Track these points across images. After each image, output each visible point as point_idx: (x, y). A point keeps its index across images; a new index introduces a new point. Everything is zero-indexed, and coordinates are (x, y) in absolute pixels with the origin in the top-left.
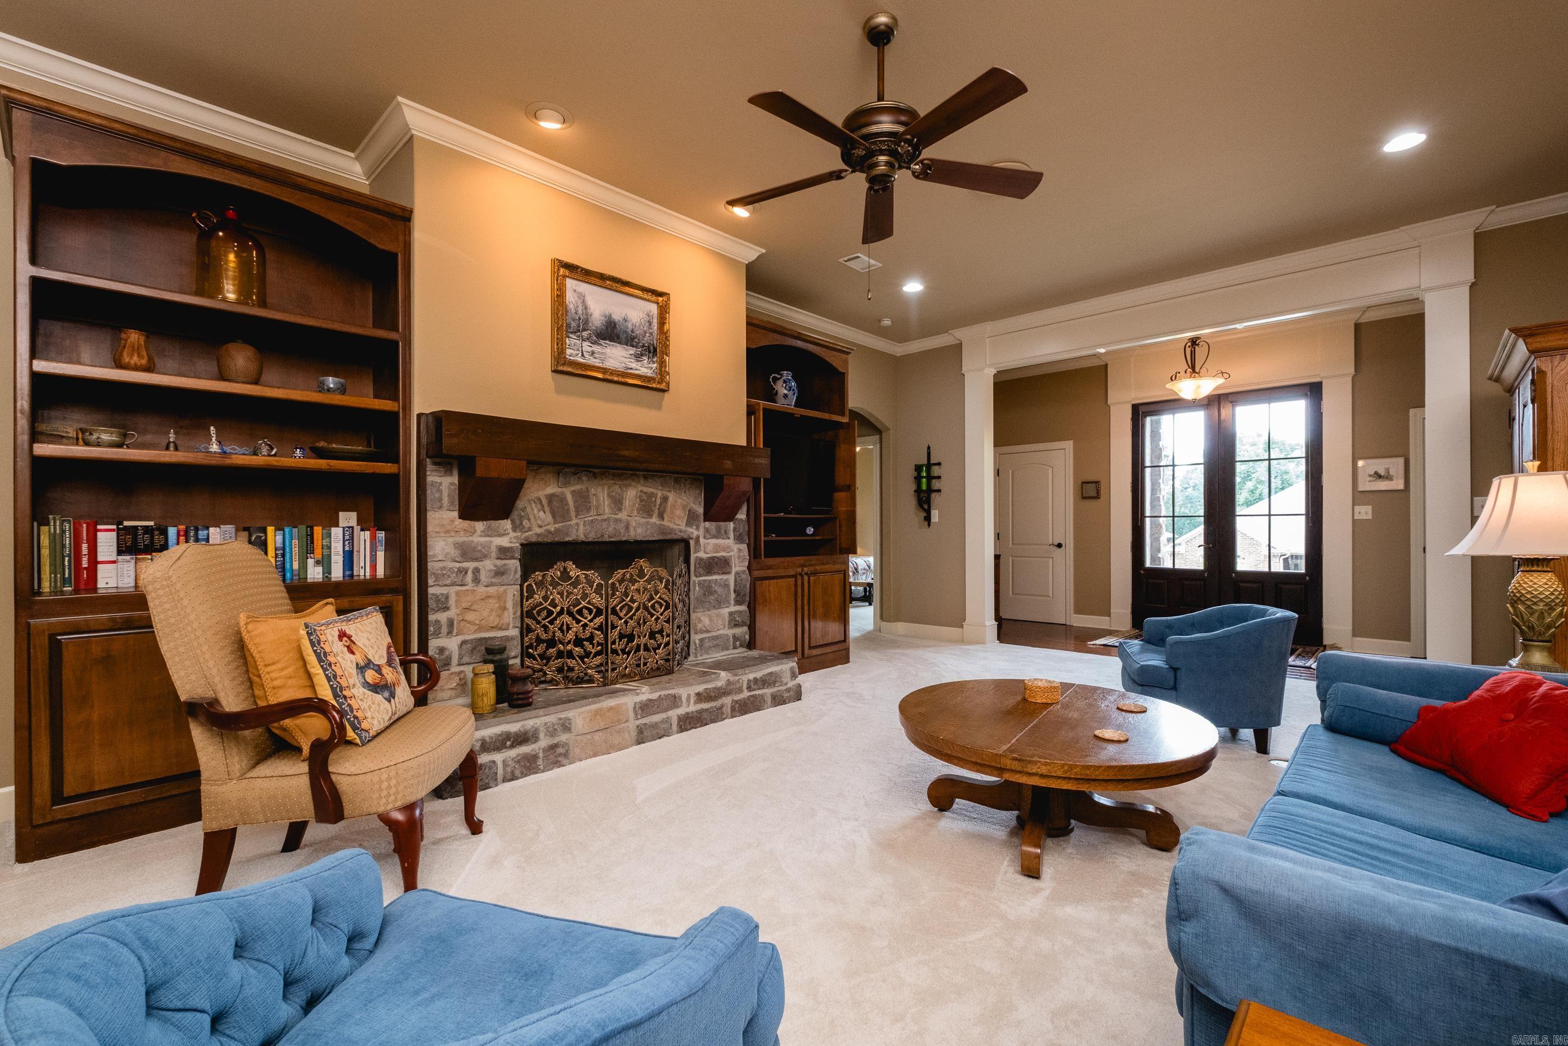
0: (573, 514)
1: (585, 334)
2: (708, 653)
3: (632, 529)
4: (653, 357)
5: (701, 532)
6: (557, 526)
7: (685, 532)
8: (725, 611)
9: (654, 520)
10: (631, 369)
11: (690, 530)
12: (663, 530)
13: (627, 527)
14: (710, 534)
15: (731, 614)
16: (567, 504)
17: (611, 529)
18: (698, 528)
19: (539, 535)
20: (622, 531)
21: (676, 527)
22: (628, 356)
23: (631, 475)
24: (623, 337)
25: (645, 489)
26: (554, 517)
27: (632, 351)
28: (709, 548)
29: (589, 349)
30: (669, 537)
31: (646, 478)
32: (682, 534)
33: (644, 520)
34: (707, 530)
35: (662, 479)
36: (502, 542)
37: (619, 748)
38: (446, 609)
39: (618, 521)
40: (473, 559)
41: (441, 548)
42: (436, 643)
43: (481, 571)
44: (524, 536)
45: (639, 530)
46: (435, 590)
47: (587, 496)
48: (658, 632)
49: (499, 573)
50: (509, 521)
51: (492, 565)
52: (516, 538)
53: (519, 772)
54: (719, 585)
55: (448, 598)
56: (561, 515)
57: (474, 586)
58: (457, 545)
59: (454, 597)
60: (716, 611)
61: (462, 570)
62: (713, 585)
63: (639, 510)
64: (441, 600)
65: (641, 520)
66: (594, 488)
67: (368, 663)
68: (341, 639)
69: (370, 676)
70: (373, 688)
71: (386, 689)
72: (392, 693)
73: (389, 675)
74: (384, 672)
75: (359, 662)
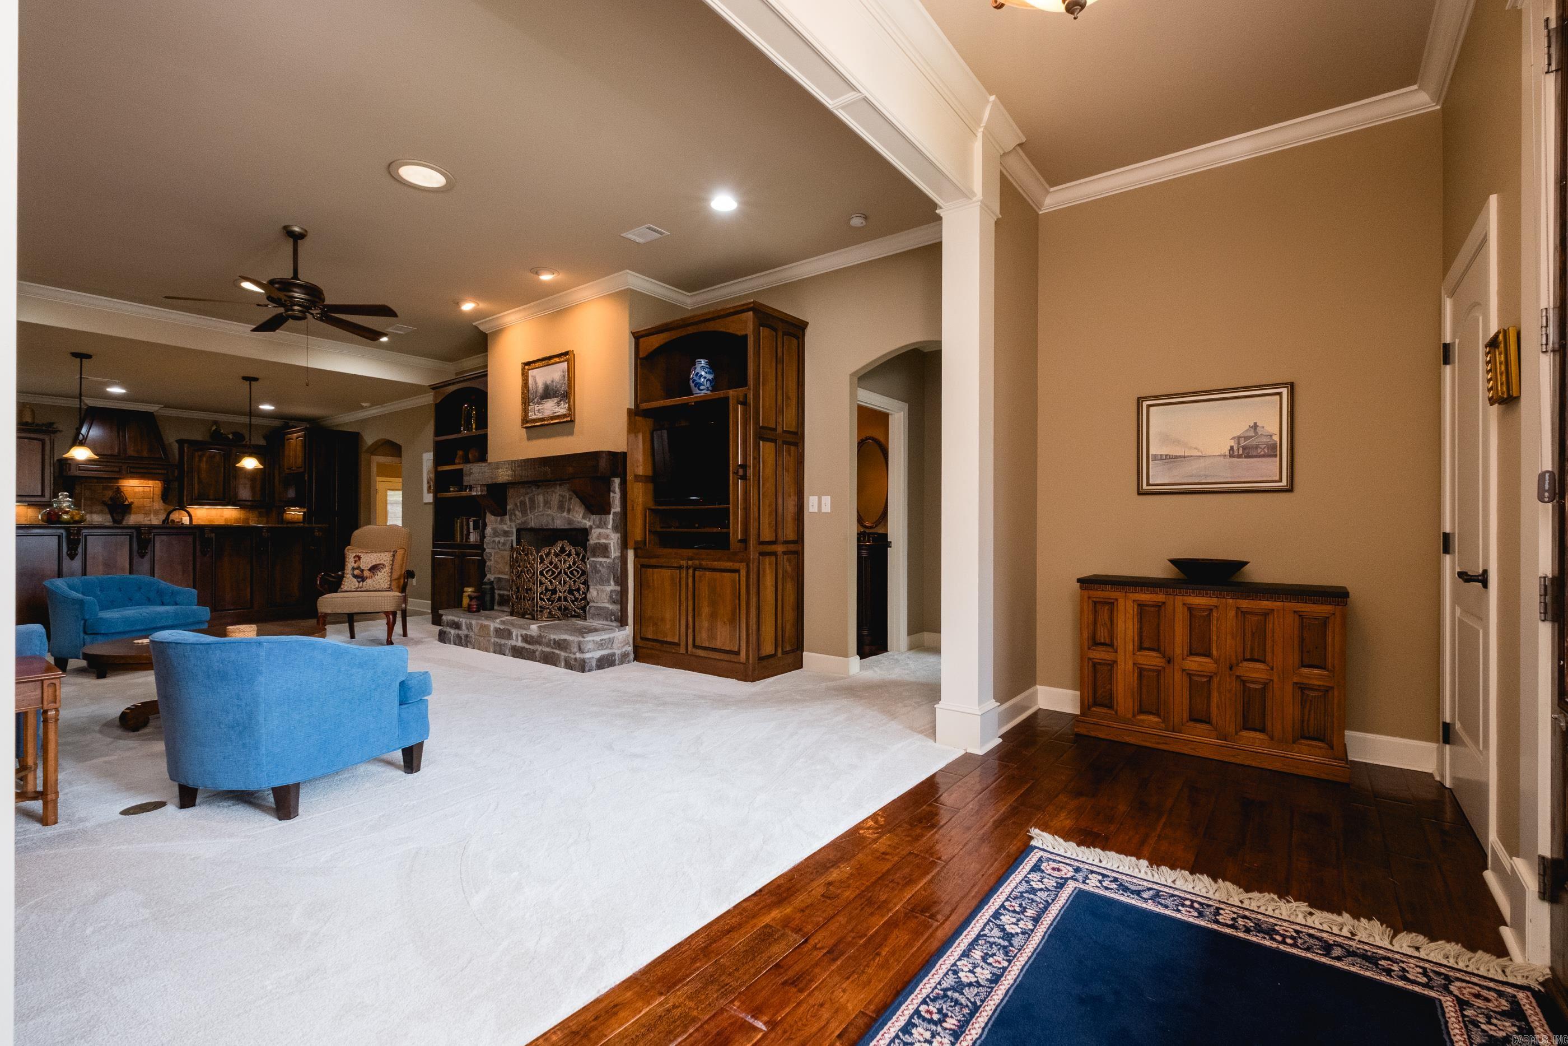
0: (529, 511)
1: (536, 400)
2: (590, 617)
3: (554, 521)
4: (566, 399)
5: (592, 523)
6: (524, 519)
7: (580, 523)
8: (609, 589)
9: (565, 514)
10: (555, 412)
11: (584, 521)
12: (569, 522)
13: (552, 520)
14: (595, 525)
15: (611, 592)
16: (526, 506)
17: (544, 521)
18: (589, 520)
19: (519, 524)
20: (549, 522)
21: (576, 520)
22: (553, 405)
23: (554, 484)
24: (551, 393)
25: (561, 493)
26: (522, 513)
27: (556, 400)
28: (595, 536)
29: (536, 409)
30: (571, 527)
31: (560, 485)
34: (594, 523)
36: (505, 528)
37: (487, 651)
38: (491, 560)
39: (548, 515)
40: (497, 536)
41: (489, 530)
42: (488, 576)
43: (499, 542)
44: (513, 525)
45: (559, 522)
46: (487, 550)
47: (534, 501)
48: (576, 590)
49: (504, 544)
50: (507, 517)
51: (502, 540)
52: (510, 525)
53: (457, 642)
54: (603, 567)
55: (491, 555)
56: (524, 513)
57: (498, 550)
58: (493, 529)
59: (493, 554)
60: (601, 587)
61: (494, 541)
62: (598, 566)
63: (558, 508)
64: (488, 555)
65: (559, 515)
66: (538, 495)
67: (358, 568)
68: (354, 557)
69: (356, 572)
70: (355, 576)
71: (361, 578)
72: (363, 581)
73: (366, 574)
74: (365, 572)
75: (355, 567)
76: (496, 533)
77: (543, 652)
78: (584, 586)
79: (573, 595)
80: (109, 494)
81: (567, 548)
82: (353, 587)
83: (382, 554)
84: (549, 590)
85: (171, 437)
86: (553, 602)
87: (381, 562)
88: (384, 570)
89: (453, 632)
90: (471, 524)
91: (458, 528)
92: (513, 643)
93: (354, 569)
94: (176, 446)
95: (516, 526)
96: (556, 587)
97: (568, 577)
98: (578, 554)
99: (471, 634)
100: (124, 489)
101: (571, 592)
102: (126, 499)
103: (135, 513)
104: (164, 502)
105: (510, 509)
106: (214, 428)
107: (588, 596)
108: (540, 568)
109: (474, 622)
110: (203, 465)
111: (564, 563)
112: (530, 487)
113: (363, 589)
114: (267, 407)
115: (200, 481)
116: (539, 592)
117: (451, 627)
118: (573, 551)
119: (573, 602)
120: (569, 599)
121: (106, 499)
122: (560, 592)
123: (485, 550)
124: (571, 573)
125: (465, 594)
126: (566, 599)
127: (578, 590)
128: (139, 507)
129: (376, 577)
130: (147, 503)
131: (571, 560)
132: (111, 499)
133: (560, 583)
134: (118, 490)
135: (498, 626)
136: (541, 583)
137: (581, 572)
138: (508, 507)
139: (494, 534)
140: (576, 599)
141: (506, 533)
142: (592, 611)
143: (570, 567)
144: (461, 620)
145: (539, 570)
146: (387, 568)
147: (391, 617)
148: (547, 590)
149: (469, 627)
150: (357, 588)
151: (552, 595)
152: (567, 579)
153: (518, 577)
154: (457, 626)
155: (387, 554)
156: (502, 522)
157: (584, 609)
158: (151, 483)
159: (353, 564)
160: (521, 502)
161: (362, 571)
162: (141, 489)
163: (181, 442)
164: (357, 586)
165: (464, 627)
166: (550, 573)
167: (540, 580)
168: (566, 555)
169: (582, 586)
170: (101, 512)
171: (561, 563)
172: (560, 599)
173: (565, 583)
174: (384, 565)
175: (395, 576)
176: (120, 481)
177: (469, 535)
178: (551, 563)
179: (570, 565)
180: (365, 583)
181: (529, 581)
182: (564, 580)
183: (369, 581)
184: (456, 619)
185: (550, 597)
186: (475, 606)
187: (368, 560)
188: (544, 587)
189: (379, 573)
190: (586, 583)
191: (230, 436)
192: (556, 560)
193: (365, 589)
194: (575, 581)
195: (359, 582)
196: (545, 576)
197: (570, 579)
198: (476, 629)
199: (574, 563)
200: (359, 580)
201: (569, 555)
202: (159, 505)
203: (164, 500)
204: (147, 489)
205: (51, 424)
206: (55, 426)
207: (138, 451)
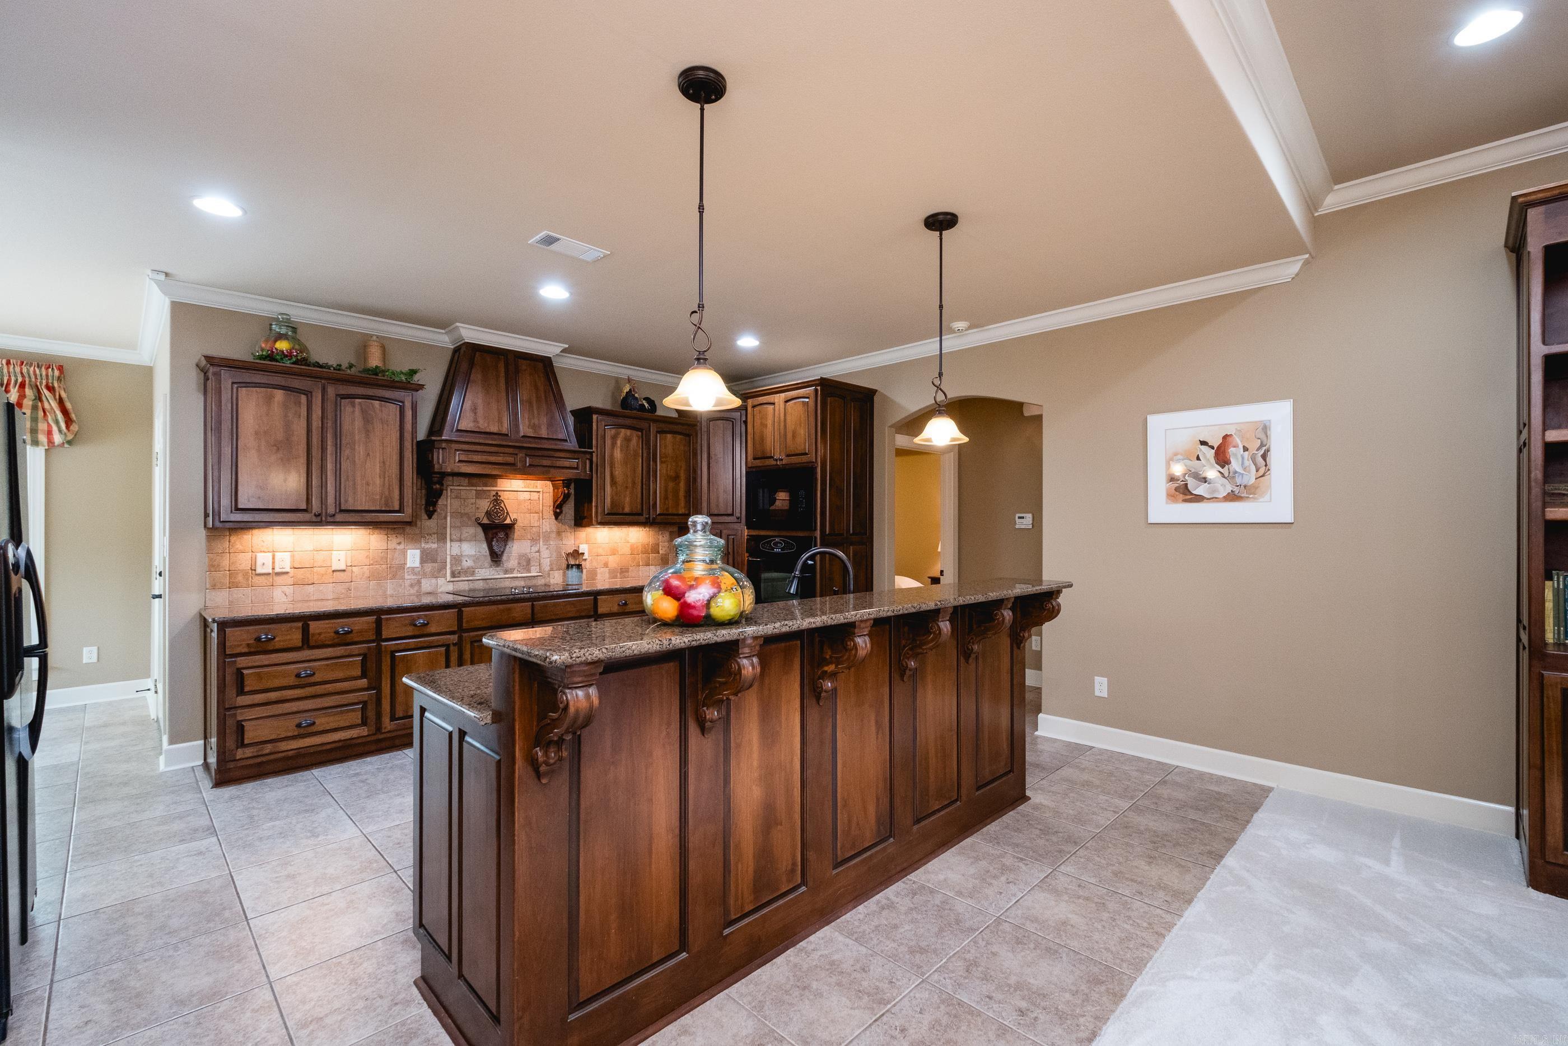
80: (485, 505)
100: (504, 496)
102: (507, 513)
103: (522, 538)
104: (556, 518)
106: (624, 390)
110: (618, 454)
115: (613, 483)
121: (481, 514)
128: (524, 528)
130: (534, 519)
132: (488, 514)
134: (497, 500)
158: (539, 486)
162: (526, 496)
163: (582, 412)
170: (473, 538)
176: (499, 481)
191: (645, 404)
202: (549, 523)
203: (557, 515)
204: (535, 496)
205: (413, 372)
206: (416, 378)
207: (534, 427)
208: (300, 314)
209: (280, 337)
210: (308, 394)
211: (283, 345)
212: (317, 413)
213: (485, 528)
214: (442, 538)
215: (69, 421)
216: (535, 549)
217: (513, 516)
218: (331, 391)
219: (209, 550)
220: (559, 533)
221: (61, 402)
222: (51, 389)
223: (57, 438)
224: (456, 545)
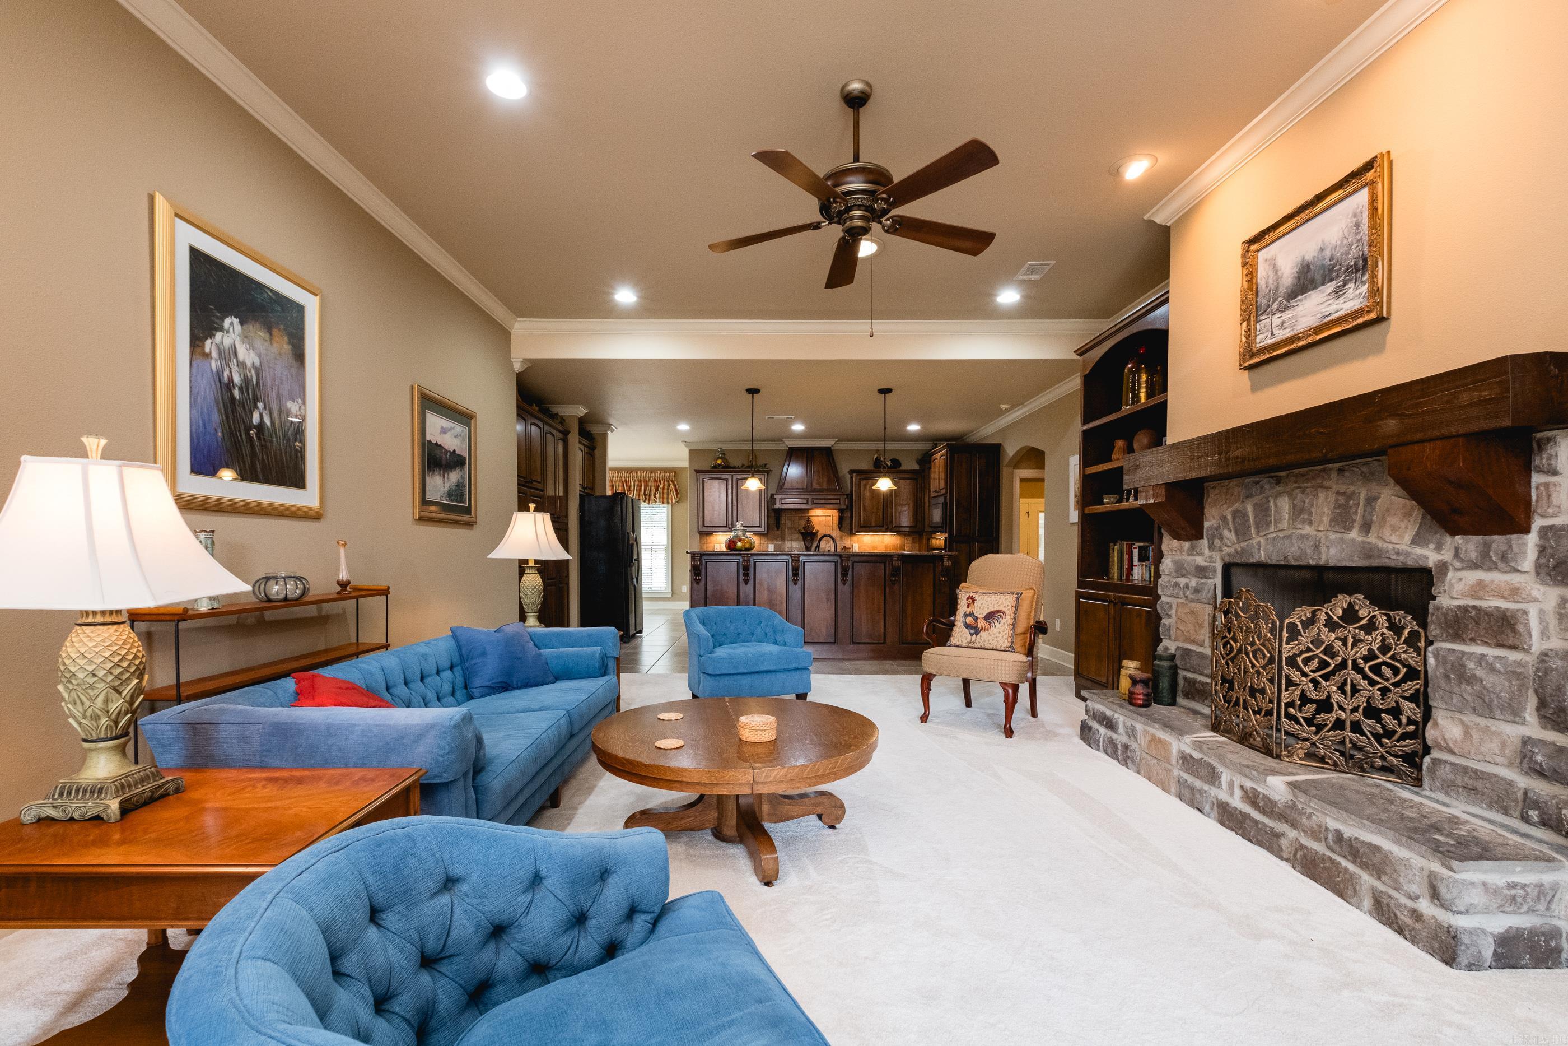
0: (1253, 530)
1: (1275, 307)
2: (1447, 794)
3: (1323, 549)
4: (1363, 275)
5: (1447, 555)
6: (1242, 545)
7: (1407, 554)
8: (1513, 732)
9: (1354, 534)
10: (1328, 315)
11: (1419, 551)
12: (1369, 551)
13: (1317, 547)
14: (1462, 561)
15: (1526, 741)
16: (1248, 520)
17: (1294, 549)
18: (1439, 548)
19: (1229, 555)
20: (1309, 551)
21: (1390, 546)
22: (1326, 299)
23: (1320, 471)
24: (1318, 277)
25: (1343, 488)
26: (1237, 535)
27: (1331, 287)
28: (1459, 587)
29: (1279, 321)
30: (1375, 563)
31: (1341, 471)
32: (1401, 558)
33: (1339, 535)
34: (1457, 555)
35: (1365, 469)
36: (1200, 561)
37: (1165, 789)
38: (1169, 616)
39: (1302, 537)
40: (1183, 576)
41: (1167, 564)
42: (1165, 643)
43: (1187, 586)
44: (1217, 556)
45: (1332, 551)
46: (1163, 599)
47: (1268, 509)
48: (1388, 711)
49: (1197, 591)
50: (1204, 542)
51: (1193, 582)
52: (1211, 557)
53: (1109, 751)
54: (1492, 669)
55: (1171, 607)
56: (1242, 533)
57: (1183, 601)
58: (1174, 562)
59: (1174, 607)
60: (1483, 722)
61: (1177, 584)
62: (1471, 665)
63: (1331, 521)
64: (1166, 607)
65: (1334, 536)
66: (1276, 498)
67: (972, 614)
68: (968, 599)
69: (969, 620)
70: (967, 626)
71: (974, 629)
72: (977, 633)
73: (981, 623)
74: (979, 621)
75: (968, 613)
76: (1180, 570)
77: (1302, 847)
78: (1412, 705)
79: (1379, 720)
80: (803, 523)
81: (1362, 613)
82: (964, 641)
83: (1002, 596)
84: (1312, 701)
85: (844, 468)
86: (1320, 728)
87: (1001, 608)
88: (1004, 620)
89: (1103, 731)
90: (1136, 552)
91: (1116, 559)
92: (1223, 796)
93: (966, 615)
94: (848, 476)
95: (1222, 559)
96: (1329, 697)
97: (1365, 677)
98: (1396, 628)
99: (1134, 745)
100: (812, 519)
101: (1372, 712)
102: (814, 528)
103: (820, 540)
104: (840, 530)
105: (1211, 527)
106: (876, 457)
107: (1431, 734)
108: (1287, 650)
109: (1139, 727)
110: (867, 494)
111: (1354, 645)
112: (1257, 483)
113: (976, 645)
114: (914, 428)
115: (865, 509)
116: (1284, 701)
117: (1101, 723)
118: (1382, 620)
119: (1378, 737)
120: (1366, 730)
121: (801, 528)
122: (1341, 708)
123: (1159, 597)
124: (1376, 669)
125: (1123, 671)
126: (1356, 727)
127: (1396, 712)
128: (822, 535)
129: (993, 629)
130: (828, 531)
131: (1373, 641)
132: (804, 528)
133: (1341, 688)
134: (809, 521)
135: (1188, 750)
136: (1290, 683)
137: (1404, 670)
138: (1207, 524)
139: (1177, 571)
140: (1389, 734)
141: (1202, 572)
142: (1444, 772)
143: (1370, 656)
144: (1116, 716)
145: (1285, 655)
146: (1008, 617)
147: (1010, 691)
148: (1305, 699)
149: (1131, 732)
150: (969, 643)
151: (1318, 711)
152: (1364, 683)
153: (1232, 659)
154: (1110, 724)
155: (1008, 596)
156: (1192, 550)
157: (1413, 760)
158: (830, 512)
159: (965, 608)
160: (1235, 514)
161: (976, 619)
162: (824, 518)
163: (851, 472)
164: (968, 640)
165: (1121, 729)
166: (1315, 664)
167: (1287, 676)
168: (1360, 628)
169: (1407, 706)
170: (797, 540)
171: (1345, 644)
172: (1339, 724)
173: (1355, 690)
174: (1004, 614)
175: (1021, 628)
176: (811, 511)
177: (1132, 570)
178: (1317, 642)
179: (1370, 650)
180: (978, 636)
181: (1258, 672)
182: (1353, 686)
183: (983, 634)
184: (1109, 713)
185: (1314, 716)
186: (1141, 697)
187: (984, 604)
188: (1298, 693)
189: (997, 624)
190: (1422, 699)
191: (889, 464)
192: (1329, 637)
193: (978, 645)
194: (1384, 691)
195: (972, 635)
196: (1299, 669)
197: (1372, 683)
198: (1143, 740)
199: (1385, 648)
200: (972, 631)
201: (1370, 627)
202: (835, 533)
203: (840, 528)
204: (828, 518)
205: (766, 465)
206: (768, 466)
207: (819, 483)
208: (725, 447)
209: (719, 458)
210: (726, 480)
211: (719, 461)
212: (729, 487)
213: (802, 534)
214: (783, 539)
215: (677, 494)
216: (828, 546)
217: (817, 529)
218: (735, 479)
219: (700, 542)
220: (841, 537)
221: (675, 486)
222: (672, 481)
223: (674, 501)
224: (789, 543)
